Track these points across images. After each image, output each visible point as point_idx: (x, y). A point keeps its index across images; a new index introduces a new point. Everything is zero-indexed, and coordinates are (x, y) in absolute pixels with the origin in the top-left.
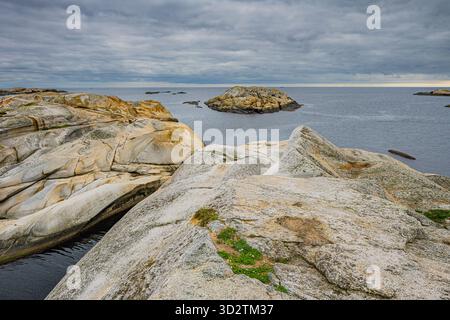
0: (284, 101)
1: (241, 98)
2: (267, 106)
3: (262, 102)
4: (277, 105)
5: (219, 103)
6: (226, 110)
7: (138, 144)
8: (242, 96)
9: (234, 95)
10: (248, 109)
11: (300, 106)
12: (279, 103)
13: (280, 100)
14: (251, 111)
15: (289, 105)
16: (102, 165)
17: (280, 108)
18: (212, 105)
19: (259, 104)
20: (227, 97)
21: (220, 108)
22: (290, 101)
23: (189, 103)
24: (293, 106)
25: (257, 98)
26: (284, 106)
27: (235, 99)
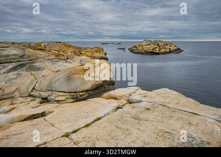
1: (148, 46)
2: (162, 51)
3: (160, 49)
4: (168, 50)
5: (135, 49)
6: (138, 53)
7: (58, 76)
8: (148, 45)
9: (144, 44)
10: (150, 52)
11: (182, 51)
12: (170, 49)
13: (171, 47)
14: (152, 53)
15: (175, 50)
16: (22, 92)
17: (170, 52)
18: (131, 50)
19: (157, 49)
20: (140, 46)
21: (135, 52)
22: (176, 48)
23: (120, 49)
24: (178, 51)
25: (157, 46)
26: (172, 51)
27: (144, 47)
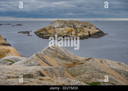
0: (93, 31)
1: (61, 29)
2: (79, 34)
3: (77, 32)
5: (44, 32)
8: (62, 27)
9: (56, 27)
11: (106, 34)
12: (89, 32)
13: (90, 30)
15: (96, 33)
17: (90, 36)
20: (50, 28)
21: (44, 36)
22: (97, 31)
23: (23, 32)
24: (100, 34)
25: (73, 29)
26: (92, 35)
27: (56, 29)
